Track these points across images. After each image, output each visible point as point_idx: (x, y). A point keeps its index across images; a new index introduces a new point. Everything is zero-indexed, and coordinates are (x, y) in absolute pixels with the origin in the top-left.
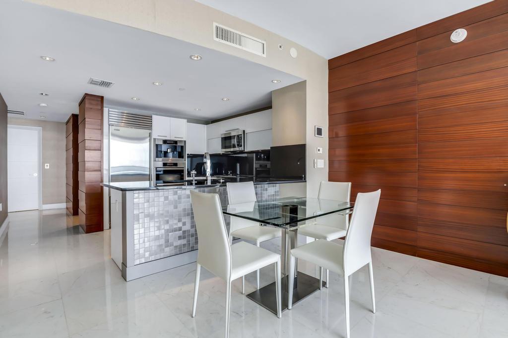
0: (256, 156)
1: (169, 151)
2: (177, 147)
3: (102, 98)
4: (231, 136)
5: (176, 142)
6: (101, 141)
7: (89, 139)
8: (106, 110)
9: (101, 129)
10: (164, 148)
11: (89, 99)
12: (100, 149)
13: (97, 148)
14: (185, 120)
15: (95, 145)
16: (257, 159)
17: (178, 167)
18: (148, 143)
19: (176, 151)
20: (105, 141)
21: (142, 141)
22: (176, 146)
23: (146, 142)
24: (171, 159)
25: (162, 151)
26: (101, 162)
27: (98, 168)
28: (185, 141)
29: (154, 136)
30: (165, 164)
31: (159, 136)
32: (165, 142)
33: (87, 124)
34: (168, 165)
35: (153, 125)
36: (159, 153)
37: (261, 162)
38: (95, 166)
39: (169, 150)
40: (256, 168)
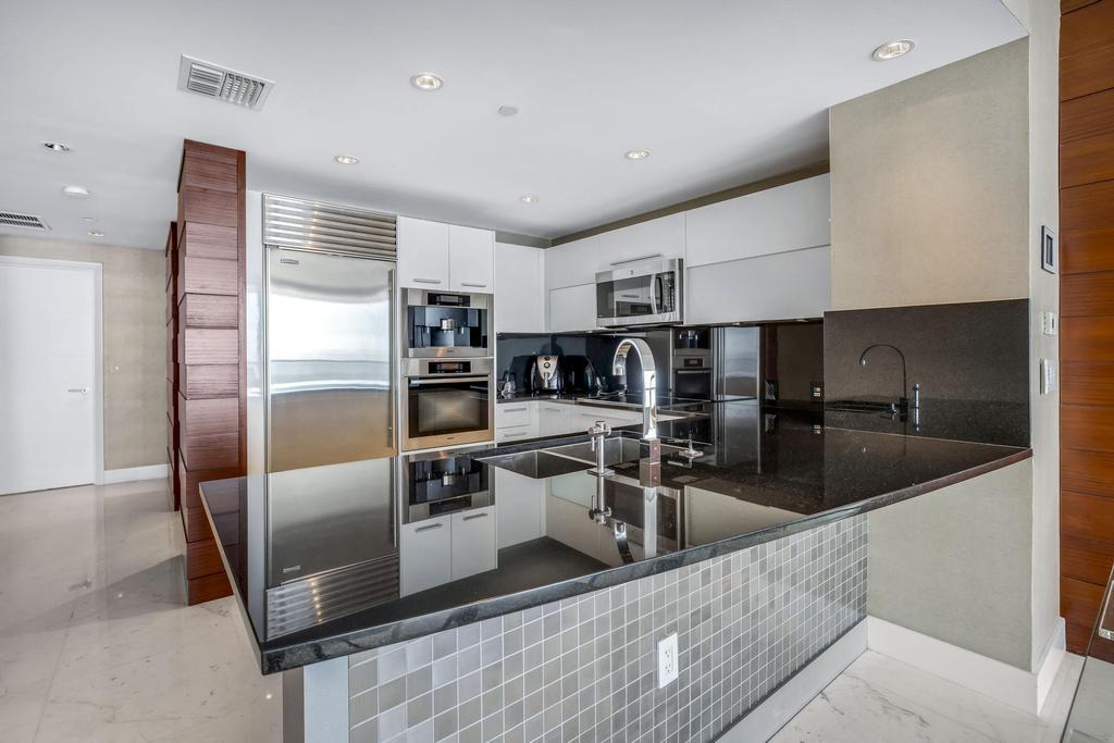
0: (676, 336)
1: (445, 325)
2: (467, 315)
3: (241, 155)
4: (612, 282)
5: (466, 299)
6: (239, 297)
7: (199, 291)
8: (253, 196)
9: (240, 259)
10: (431, 316)
11: (198, 159)
12: (236, 325)
13: (223, 322)
14: (491, 235)
15: (218, 310)
16: (679, 344)
17: (472, 373)
18: (386, 304)
19: (466, 326)
20: (252, 299)
21: (368, 298)
22: (466, 310)
23: (379, 300)
24: (451, 348)
25: (424, 327)
26: (240, 365)
27: (229, 388)
28: (491, 297)
29: (404, 280)
30: (433, 367)
31: (416, 281)
32: (433, 298)
33: (193, 241)
34: (444, 367)
35: (400, 246)
36: (417, 334)
37: (688, 352)
38: (221, 379)
39: (444, 322)
40: (676, 371)
